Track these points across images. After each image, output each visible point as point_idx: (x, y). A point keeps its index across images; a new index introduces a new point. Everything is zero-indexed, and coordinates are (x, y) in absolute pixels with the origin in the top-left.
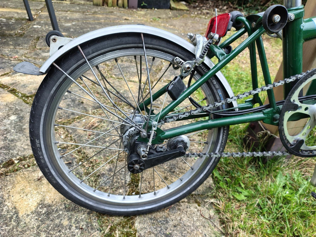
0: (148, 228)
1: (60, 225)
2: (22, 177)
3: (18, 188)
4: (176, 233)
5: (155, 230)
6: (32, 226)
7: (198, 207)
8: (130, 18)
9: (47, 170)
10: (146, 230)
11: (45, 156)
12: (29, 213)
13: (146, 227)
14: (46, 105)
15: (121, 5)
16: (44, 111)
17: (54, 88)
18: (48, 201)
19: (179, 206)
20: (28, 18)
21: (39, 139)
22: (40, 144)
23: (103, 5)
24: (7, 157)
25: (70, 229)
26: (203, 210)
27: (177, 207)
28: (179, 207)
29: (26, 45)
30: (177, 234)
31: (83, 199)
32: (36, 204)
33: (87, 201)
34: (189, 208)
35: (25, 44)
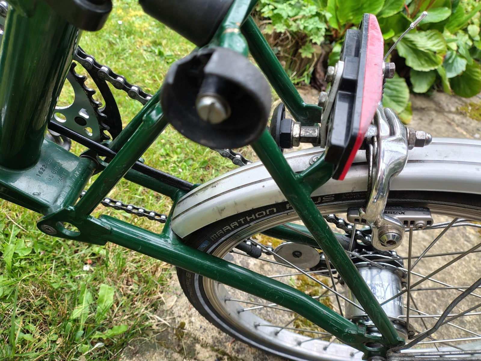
0: (278, 321)
4: (242, 297)
5: (269, 313)
7: (186, 322)
10: (281, 319)
13: (281, 323)
19: (216, 338)
26: (183, 312)
27: (222, 337)
28: (218, 336)
30: (241, 295)
34: (203, 327)
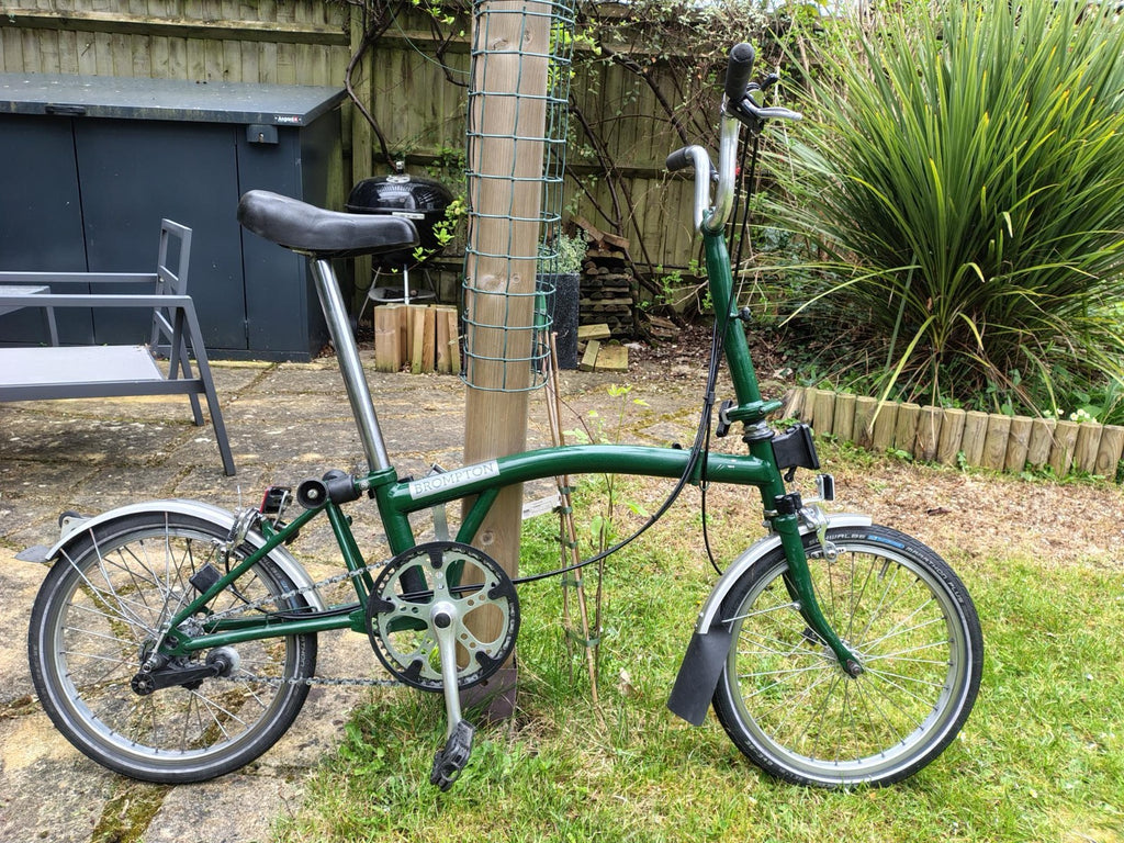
1: (55, 788)
2: (32, 723)
3: (20, 736)
6: (15, 784)
8: (440, 406)
9: (43, 692)
11: (44, 670)
12: (19, 768)
14: (50, 599)
15: (446, 369)
16: (47, 607)
17: (62, 579)
18: (54, 756)
19: (254, 780)
20: (193, 418)
21: (38, 645)
22: (38, 651)
23: (401, 370)
24: (24, 693)
25: (65, 793)
28: (253, 782)
29: (156, 487)
31: (90, 744)
32: (34, 758)
33: (96, 748)
34: (268, 784)
35: (156, 484)
